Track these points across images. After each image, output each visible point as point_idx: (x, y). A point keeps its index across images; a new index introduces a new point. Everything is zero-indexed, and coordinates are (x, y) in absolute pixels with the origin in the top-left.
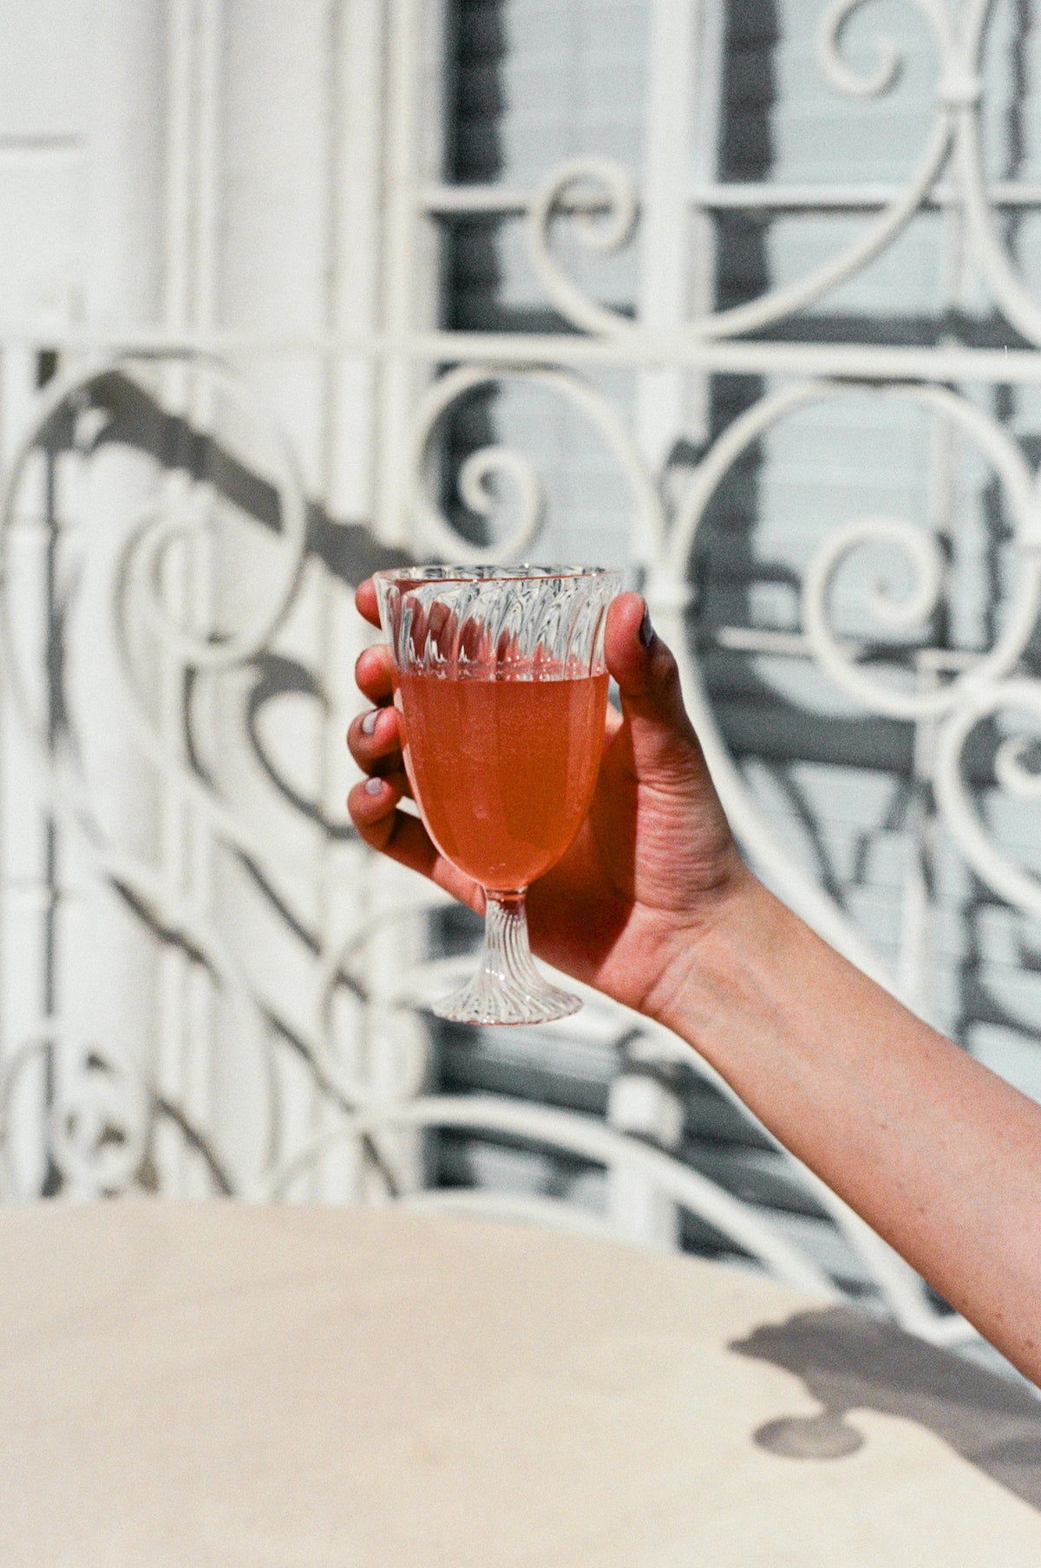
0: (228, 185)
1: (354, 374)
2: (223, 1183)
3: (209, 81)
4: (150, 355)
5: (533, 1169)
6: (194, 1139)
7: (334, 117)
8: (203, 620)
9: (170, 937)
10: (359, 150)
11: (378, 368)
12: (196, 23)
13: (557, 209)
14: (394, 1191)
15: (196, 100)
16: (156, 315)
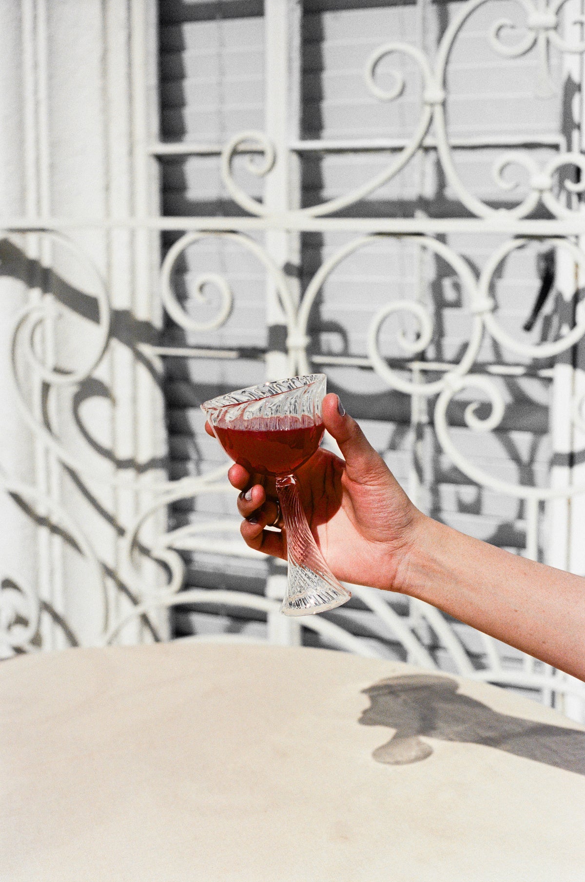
0: (54, 145)
1: (121, 238)
2: (73, 641)
3: (43, 93)
4: (23, 231)
5: (223, 622)
6: (57, 619)
7: (105, 109)
8: (51, 362)
9: (42, 521)
10: (119, 126)
11: (133, 234)
12: (36, 66)
13: (235, 153)
14: (157, 639)
15: (37, 103)
16: (22, 212)
